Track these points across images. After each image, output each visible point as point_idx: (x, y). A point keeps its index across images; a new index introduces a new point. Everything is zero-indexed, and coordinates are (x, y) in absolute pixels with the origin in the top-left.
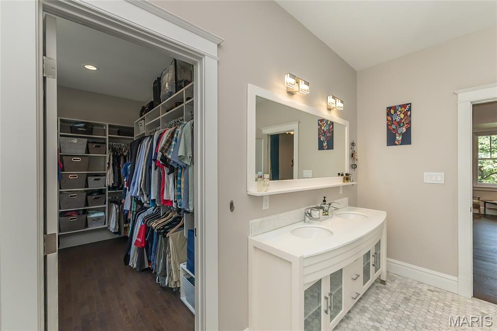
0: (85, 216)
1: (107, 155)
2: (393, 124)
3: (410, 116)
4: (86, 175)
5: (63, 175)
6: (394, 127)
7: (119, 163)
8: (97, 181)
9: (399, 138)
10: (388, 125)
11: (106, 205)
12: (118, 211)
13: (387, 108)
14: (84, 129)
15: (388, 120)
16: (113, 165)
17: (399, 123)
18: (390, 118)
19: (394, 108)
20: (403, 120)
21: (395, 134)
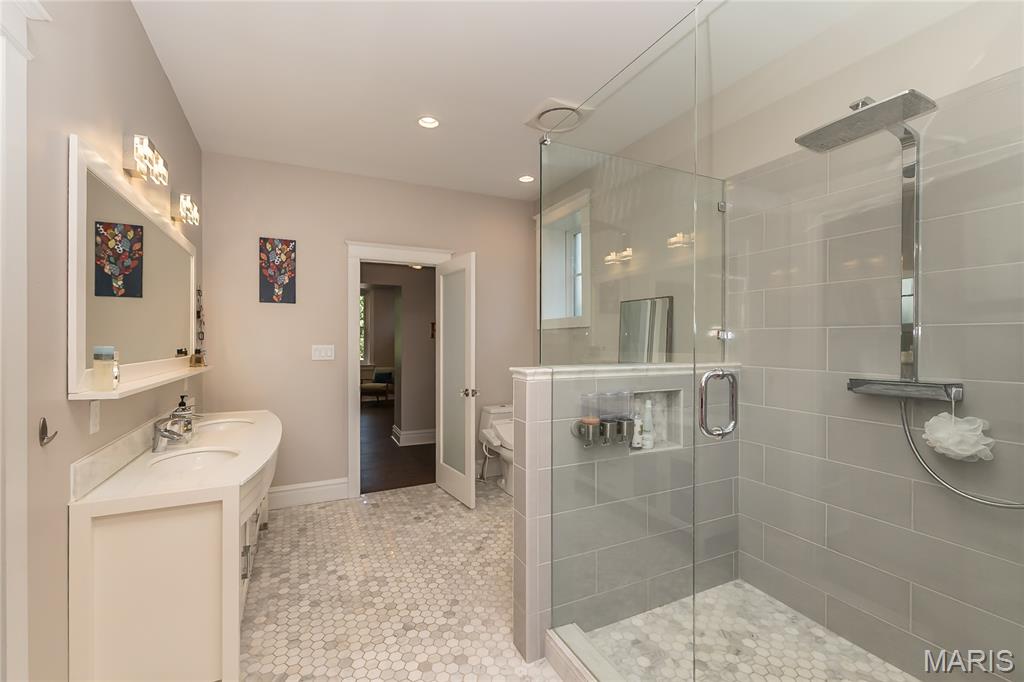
2: (269, 266)
3: (294, 260)
6: (271, 272)
9: (278, 291)
10: (261, 268)
13: (261, 238)
15: (261, 259)
17: (279, 268)
18: (264, 256)
19: (271, 241)
20: (285, 265)
21: (273, 284)
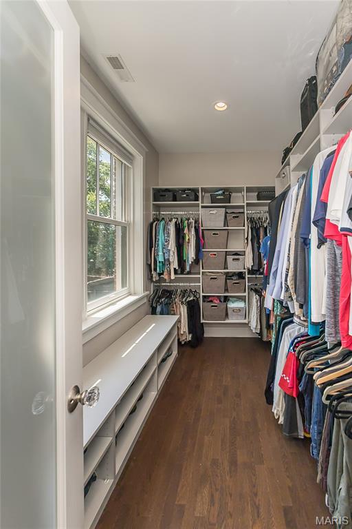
0: (225, 303)
1: (246, 228)
4: (224, 253)
5: (205, 253)
7: (259, 239)
8: (236, 262)
11: (246, 294)
12: (259, 304)
14: (222, 197)
16: (252, 240)
